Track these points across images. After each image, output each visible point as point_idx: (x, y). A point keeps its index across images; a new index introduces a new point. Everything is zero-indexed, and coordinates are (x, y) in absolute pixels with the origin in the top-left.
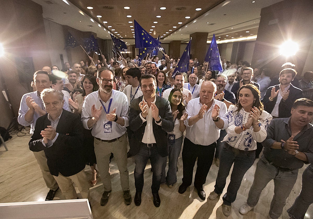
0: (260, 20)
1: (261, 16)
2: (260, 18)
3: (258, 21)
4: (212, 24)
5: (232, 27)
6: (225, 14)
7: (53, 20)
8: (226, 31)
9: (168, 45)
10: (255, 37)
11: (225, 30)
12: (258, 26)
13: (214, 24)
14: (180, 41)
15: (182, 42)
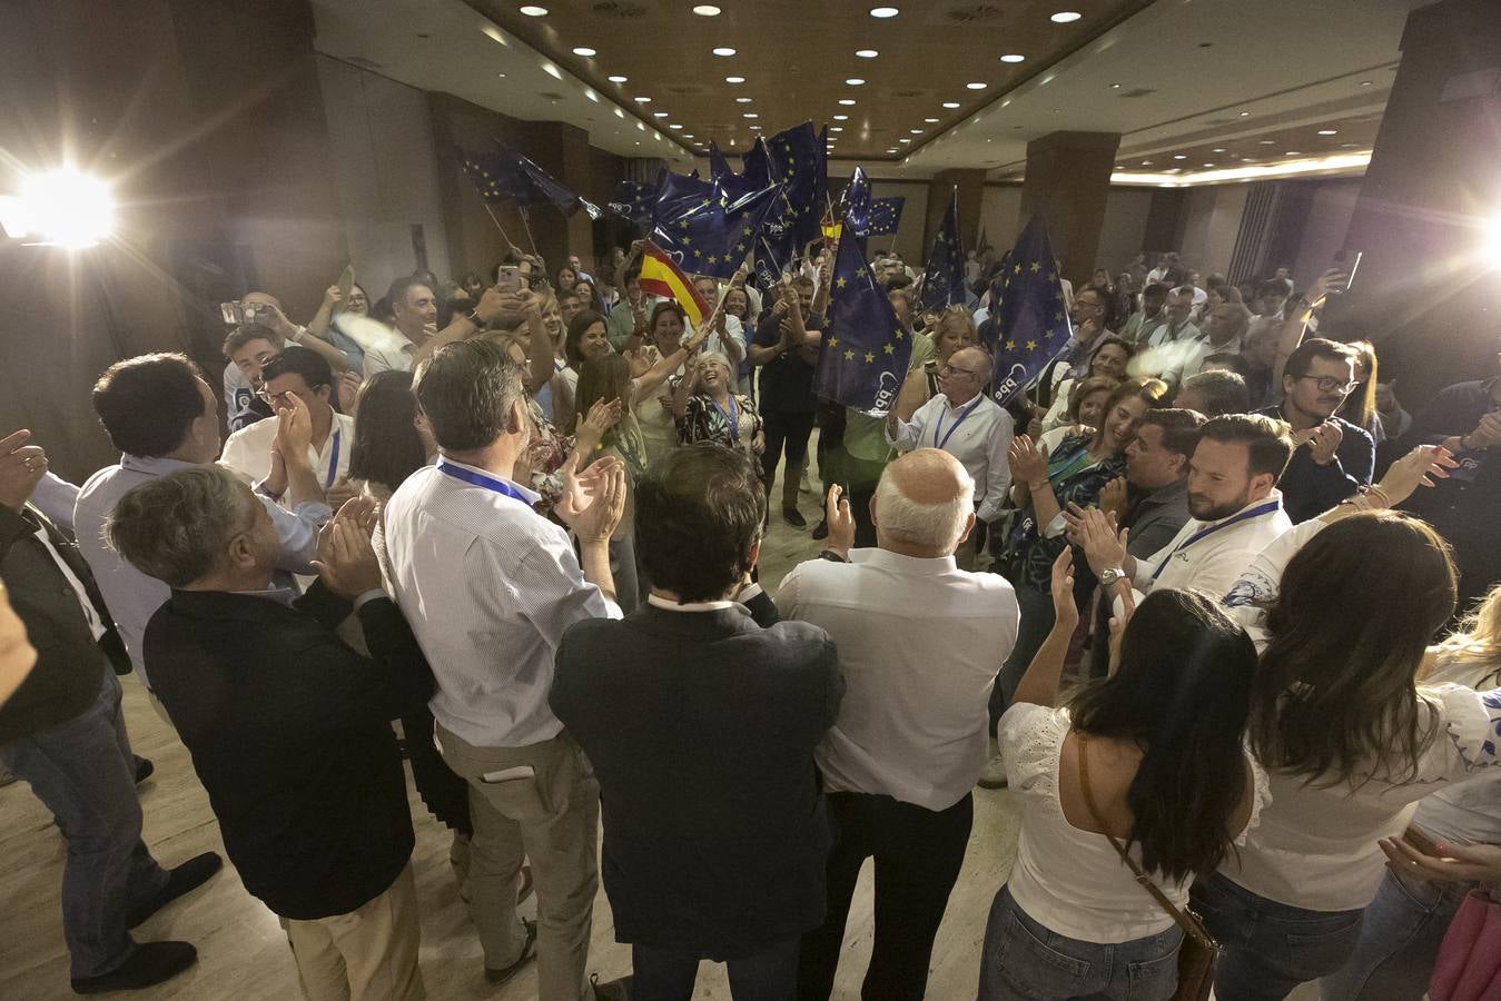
0: (1395, 73)
1: (1401, 53)
2: (1397, 65)
3: (1387, 79)
4: (1138, 93)
5: (1245, 106)
6: (1207, 41)
7: (378, 66)
8: (1212, 126)
9: (927, 186)
10: (1360, 160)
11: (1208, 123)
12: (1382, 107)
13: (1148, 91)
14: (985, 170)
15: (990, 177)
